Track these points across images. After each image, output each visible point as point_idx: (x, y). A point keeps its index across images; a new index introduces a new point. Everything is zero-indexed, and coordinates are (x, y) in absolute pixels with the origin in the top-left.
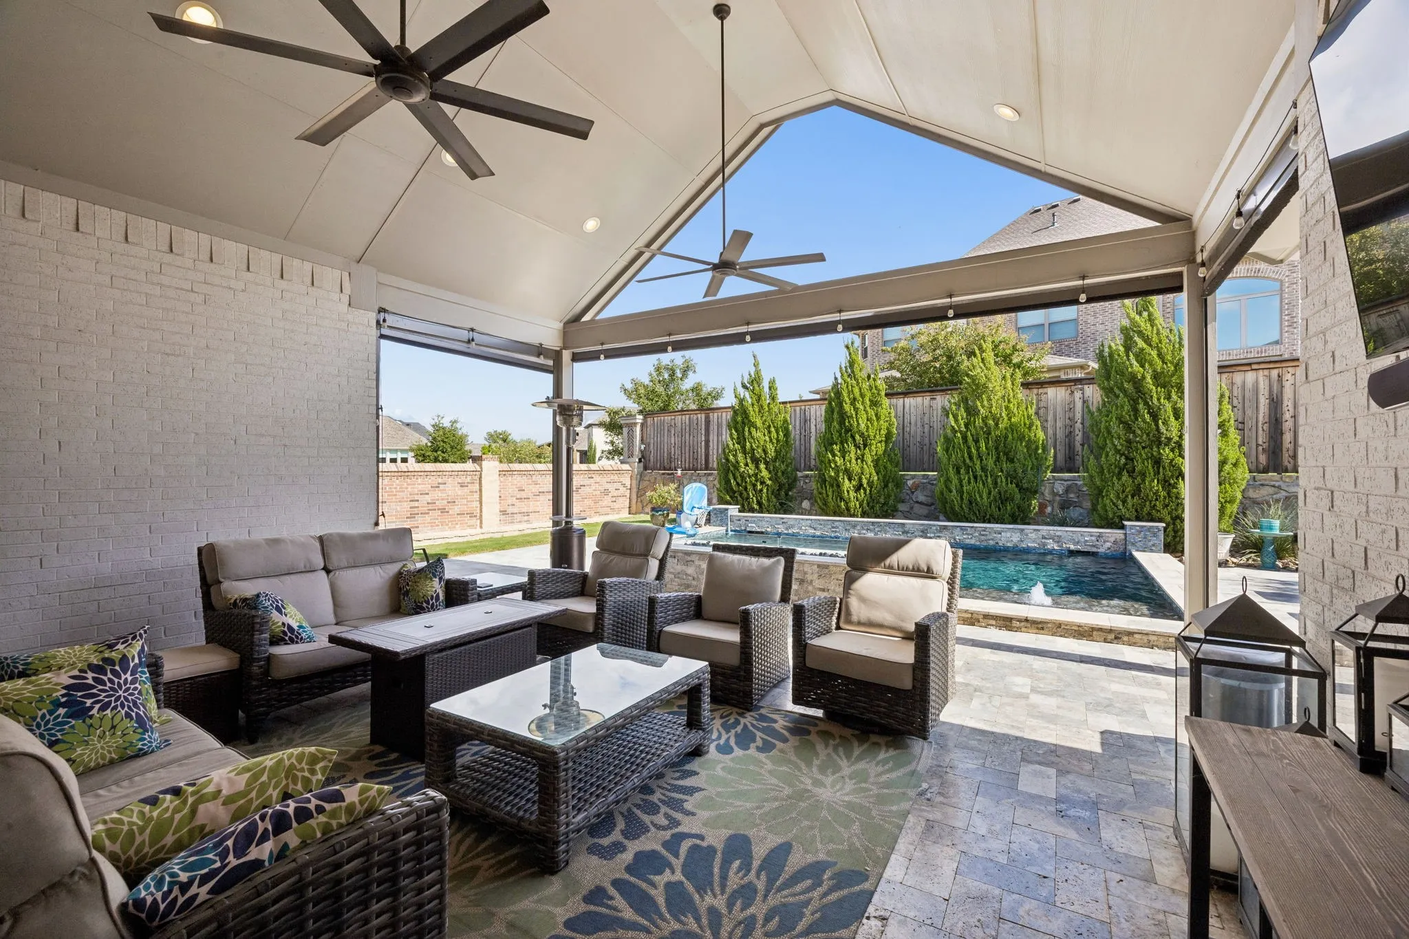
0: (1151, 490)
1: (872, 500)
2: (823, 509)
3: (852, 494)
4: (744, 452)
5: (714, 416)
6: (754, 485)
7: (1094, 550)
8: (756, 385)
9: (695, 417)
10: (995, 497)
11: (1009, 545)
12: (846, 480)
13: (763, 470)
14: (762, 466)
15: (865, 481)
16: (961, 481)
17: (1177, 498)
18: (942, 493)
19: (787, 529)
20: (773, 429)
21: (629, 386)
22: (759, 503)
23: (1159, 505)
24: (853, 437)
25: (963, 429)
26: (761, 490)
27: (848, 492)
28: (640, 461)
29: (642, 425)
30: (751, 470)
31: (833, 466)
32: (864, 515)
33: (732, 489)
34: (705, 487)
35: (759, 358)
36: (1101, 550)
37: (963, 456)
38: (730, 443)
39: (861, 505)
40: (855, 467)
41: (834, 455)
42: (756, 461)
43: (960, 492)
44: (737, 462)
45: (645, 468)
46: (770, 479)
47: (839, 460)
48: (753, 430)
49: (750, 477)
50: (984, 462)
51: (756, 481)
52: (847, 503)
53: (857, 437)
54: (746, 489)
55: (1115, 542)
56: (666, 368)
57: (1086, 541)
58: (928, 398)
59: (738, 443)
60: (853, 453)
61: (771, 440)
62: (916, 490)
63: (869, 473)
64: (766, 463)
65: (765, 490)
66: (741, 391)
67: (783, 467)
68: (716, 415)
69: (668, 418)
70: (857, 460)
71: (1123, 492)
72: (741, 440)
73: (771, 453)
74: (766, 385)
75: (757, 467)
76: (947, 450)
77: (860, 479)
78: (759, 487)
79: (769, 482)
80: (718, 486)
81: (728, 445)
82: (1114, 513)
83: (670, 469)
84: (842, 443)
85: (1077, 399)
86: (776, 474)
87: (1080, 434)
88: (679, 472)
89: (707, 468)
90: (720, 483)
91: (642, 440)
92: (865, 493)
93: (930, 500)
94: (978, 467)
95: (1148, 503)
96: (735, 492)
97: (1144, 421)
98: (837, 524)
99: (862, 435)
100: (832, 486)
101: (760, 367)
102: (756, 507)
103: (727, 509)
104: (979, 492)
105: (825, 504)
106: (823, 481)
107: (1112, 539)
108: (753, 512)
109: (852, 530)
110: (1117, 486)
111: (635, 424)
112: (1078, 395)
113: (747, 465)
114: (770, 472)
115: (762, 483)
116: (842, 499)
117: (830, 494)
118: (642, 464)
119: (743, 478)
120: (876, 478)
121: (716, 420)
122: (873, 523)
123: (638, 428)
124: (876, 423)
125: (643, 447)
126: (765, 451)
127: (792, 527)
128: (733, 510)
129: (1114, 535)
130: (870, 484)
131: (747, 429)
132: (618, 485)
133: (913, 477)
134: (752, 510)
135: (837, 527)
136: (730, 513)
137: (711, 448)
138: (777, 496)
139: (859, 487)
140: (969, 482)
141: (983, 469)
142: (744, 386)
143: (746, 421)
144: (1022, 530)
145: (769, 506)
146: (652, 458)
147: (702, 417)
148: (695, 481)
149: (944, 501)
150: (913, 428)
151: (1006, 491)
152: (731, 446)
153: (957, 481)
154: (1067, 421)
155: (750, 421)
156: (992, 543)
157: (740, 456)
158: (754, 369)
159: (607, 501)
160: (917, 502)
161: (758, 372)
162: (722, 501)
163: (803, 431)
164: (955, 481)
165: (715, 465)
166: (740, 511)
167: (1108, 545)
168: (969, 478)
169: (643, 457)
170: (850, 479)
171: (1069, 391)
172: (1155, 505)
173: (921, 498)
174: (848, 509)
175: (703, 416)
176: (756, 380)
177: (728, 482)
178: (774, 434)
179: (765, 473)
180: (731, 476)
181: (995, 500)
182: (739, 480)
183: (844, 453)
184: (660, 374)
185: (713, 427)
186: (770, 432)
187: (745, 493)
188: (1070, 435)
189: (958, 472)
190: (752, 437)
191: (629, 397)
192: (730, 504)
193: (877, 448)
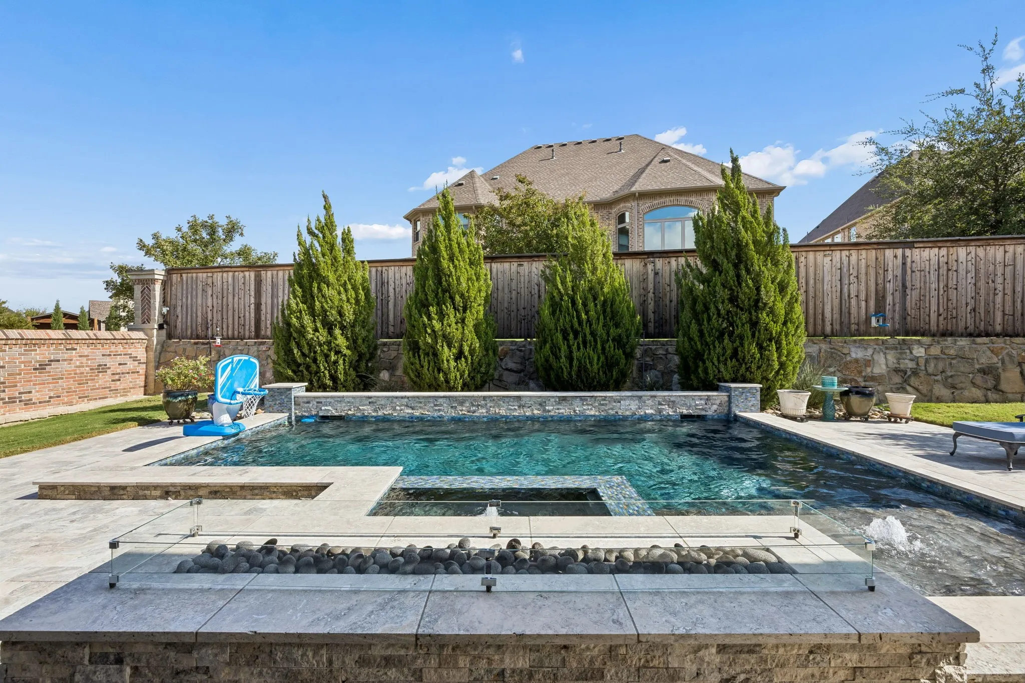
0: (749, 352)
1: (475, 369)
2: (415, 383)
3: (453, 364)
4: (312, 313)
5: (267, 275)
6: (327, 356)
7: (703, 413)
8: (327, 233)
9: (241, 275)
10: (603, 363)
11: (628, 413)
12: (446, 348)
13: (339, 336)
14: (337, 332)
15: (466, 349)
16: (569, 347)
17: (768, 360)
18: (547, 360)
19: (375, 411)
20: (349, 287)
21: (150, 242)
22: (334, 378)
23: (754, 367)
24: (452, 298)
25: (570, 292)
26: (336, 362)
27: (448, 361)
28: (161, 327)
29: (164, 284)
30: (323, 335)
31: (429, 331)
32: (466, 387)
33: (294, 361)
34: (256, 361)
35: (331, 200)
36: (710, 413)
37: (571, 321)
38: (293, 302)
39: (462, 376)
40: (454, 331)
41: (430, 318)
42: (329, 327)
43: (570, 358)
44: (303, 326)
45: (170, 336)
46: (348, 348)
47: (437, 325)
48: (323, 287)
49: (320, 345)
50: (594, 326)
51: (330, 350)
52: (445, 374)
53: (457, 298)
54: (315, 360)
55: (720, 405)
56: (204, 225)
57: (697, 405)
58: (516, 264)
59: (304, 303)
60: (452, 317)
61: (348, 301)
62: (505, 357)
63: (472, 341)
64: (343, 328)
65: (341, 362)
66: (308, 239)
67: (364, 333)
68: (269, 273)
69: (202, 276)
70: (456, 323)
71: (723, 355)
72: (308, 298)
73: (349, 316)
74: (339, 232)
75: (330, 332)
76: (553, 313)
77: (461, 346)
78: (333, 358)
79: (348, 352)
80: (275, 357)
81: (289, 305)
82: (715, 376)
83: (206, 337)
84: (438, 304)
85: (650, 271)
86: (355, 342)
87: (652, 303)
88: (218, 341)
89: (257, 336)
90: (277, 353)
91: (164, 302)
92: (466, 362)
93: (519, 367)
94: (588, 331)
95: (744, 366)
96: (299, 365)
97: (747, 285)
98: (441, 400)
99: (462, 296)
100: (427, 354)
101: (334, 210)
102: (329, 382)
103: (290, 389)
104: (589, 358)
105: (419, 375)
106: (415, 348)
107: (718, 402)
108: (325, 390)
109: (459, 408)
110: (719, 350)
111: (154, 281)
112: (650, 267)
113: (316, 330)
114: (347, 339)
115: (338, 352)
116: (440, 370)
117: (426, 364)
118: (164, 332)
119: (310, 346)
120: (478, 345)
121: (269, 280)
122: (484, 398)
123: (158, 287)
124: (476, 284)
125: (165, 310)
126: (341, 314)
127: (383, 407)
128: (298, 389)
129: (717, 397)
130: (472, 351)
131: (315, 285)
132: (126, 359)
133: (502, 343)
134: (324, 388)
135: (441, 405)
136: (294, 394)
137: (263, 312)
138: (356, 369)
139: (459, 356)
140: (579, 349)
141: (593, 334)
142: (310, 232)
143: (313, 274)
144: (640, 397)
145: (346, 381)
146: (179, 324)
147: (251, 275)
148: (241, 352)
149: (548, 368)
150: (500, 294)
151: (613, 356)
152: (294, 305)
153: (566, 347)
154: (642, 291)
155: (319, 275)
156: (612, 412)
157: (307, 320)
158: (324, 212)
159: (104, 379)
160: (507, 369)
161: (329, 216)
162: (280, 377)
163: (379, 295)
164: (564, 348)
165: (269, 333)
166: (308, 390)
167: (715, 407)
168: (578, 344)
169: (166, 322)
170: (449, 347)
171: (643, 263)
172: (750, 367)
173: (511, 365)
174: (447, 381)
175: (253, 274)
176: (328, 225)
177: (289, 352)
178: (352, 293)
179: (341, 341)
180: (293, 345)
181: (602, 367)
182: (306, 350)
183: (442, 316)
184: (195, 232)
185: (267, 288)
186: (346, 291)
187: (314, 367)
188: (644, 303)
189: (565, 338)
190: (323, 296)
191: (148, 253)
192: (293, 381)
193: (478, 311)
